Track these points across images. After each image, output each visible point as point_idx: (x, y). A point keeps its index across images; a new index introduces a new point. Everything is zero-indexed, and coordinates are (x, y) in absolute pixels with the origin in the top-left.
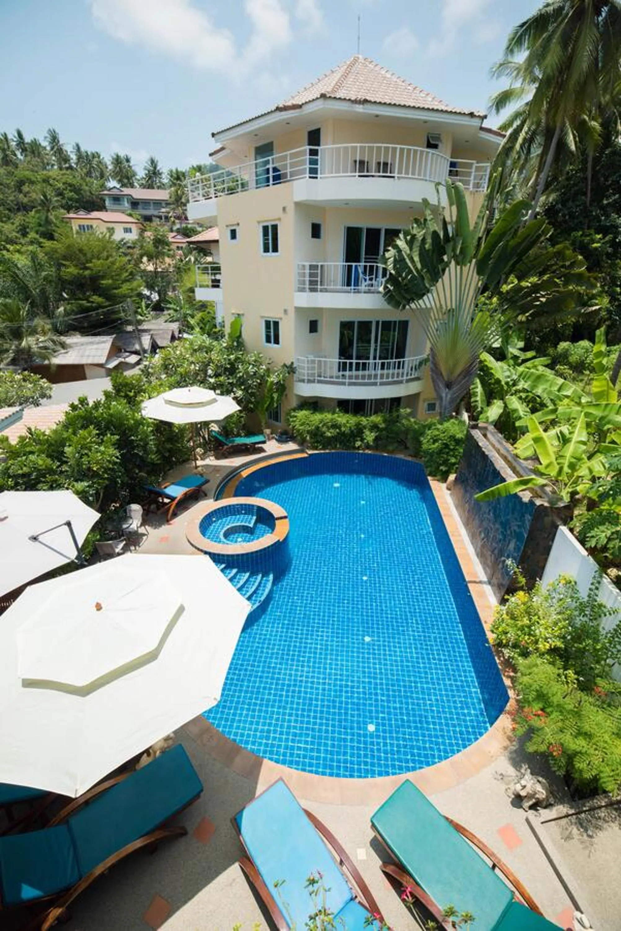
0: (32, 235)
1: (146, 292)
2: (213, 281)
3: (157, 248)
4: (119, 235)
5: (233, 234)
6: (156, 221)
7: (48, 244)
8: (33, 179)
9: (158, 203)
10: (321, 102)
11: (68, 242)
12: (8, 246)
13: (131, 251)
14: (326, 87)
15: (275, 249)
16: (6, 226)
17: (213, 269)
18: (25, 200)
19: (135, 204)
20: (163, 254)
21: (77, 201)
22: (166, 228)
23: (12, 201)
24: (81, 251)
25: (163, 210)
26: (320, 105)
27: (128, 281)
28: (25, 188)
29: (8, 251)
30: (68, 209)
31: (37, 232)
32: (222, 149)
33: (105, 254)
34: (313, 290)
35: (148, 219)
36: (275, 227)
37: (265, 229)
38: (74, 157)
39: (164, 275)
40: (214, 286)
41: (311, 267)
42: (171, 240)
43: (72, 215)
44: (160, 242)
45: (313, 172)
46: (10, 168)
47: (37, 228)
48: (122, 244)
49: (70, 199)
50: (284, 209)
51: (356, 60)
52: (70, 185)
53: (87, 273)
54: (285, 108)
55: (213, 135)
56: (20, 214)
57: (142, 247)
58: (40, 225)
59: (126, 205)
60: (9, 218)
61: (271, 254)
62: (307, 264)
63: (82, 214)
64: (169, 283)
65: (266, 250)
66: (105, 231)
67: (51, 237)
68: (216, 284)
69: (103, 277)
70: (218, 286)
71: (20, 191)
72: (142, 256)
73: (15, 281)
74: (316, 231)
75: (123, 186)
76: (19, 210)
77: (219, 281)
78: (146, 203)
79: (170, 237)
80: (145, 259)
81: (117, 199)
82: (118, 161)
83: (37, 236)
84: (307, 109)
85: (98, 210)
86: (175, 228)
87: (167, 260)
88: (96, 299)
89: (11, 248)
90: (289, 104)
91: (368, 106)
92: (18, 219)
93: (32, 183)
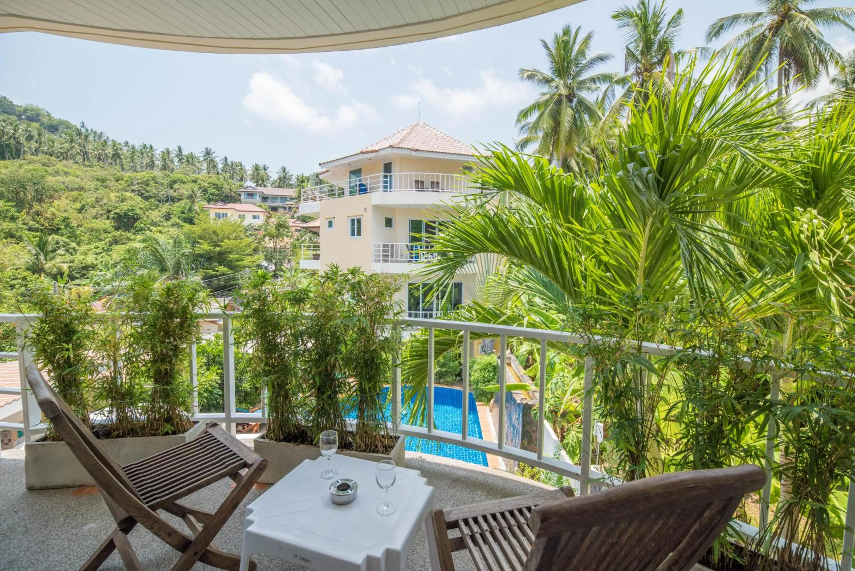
0: (175, 219)
1: (265, 264)
2: (314, 255)
3: (278, 230)
4: (249, 220)
5: (330, 224)
6: (281, 211)
7: (187, 227)
8: (184, 180)
9: (284, 198)
10: (390, 149)
11: (205, 226)
12: (152, 228)
13: (257, 232)
14: (394, 141)
15: (359, 234)
16: (153, 213)
17: (315, 247)
18: (175, 194)
19: (265, 198)
20: (282, 235)
21: (217, 195)
22: (288, 216)
23: (163, 195)
24: (214, 232)
25: (288, 203)
26: (389, 151)
27: (251, 255)
28: (176, 186)
29: (151, 231)
30: (209, 201)
31: (179, 218)
32: (327, 171)
33: (234, 235)
34: (385, 261)
35: (274, 209)
36: (359, 221)
37: (353, 221)
38: (220, 166)
39: (282, 250)
40: (314, 259)
41: (384, 246)
42: (290, 224)
43: (211, 206)
44: (280, 226)
45: (385, 187)
46: (166, 172)
47: (180, 215)
48: (251, 227)
49: (212, 194)
50: (365, 209)
51: (417, 125)
52: (214, 185)
53: (218, 249)
54: (367, 152)
55: (320, 164)
56: (167, 204)
57: (266, 230)
58: (183, 213)
59: (258, 199)
60: (157, 207)
61: (356, 237)
62: (381, 244)
63: (220, 205)
64: (285, 257)
65: (353, 234)
66: (237, 218)
67: (190, 221)
68: (316, 257)
69: (230, 252)
70: (318, 259)
71: (172, 188)
72: (264, 236)
73: (154, 255)
74: (389, 222)
75: (257, 186)
76: (167, 201)
77: (319, 255)
78: (275, 198)
79: (290, 222)
80: (267, 239)
81: (250, 195)
82: (257, 168)
83: (179, 221)
84: (381, 153)
85: (234, 202)
86: (296, 216)
87: (286, 239)
88: (222, 269)
89: (153, 229)
90: (369, 149)
91: (418, 152)
92: (165, 208)
93: (184, 183)
